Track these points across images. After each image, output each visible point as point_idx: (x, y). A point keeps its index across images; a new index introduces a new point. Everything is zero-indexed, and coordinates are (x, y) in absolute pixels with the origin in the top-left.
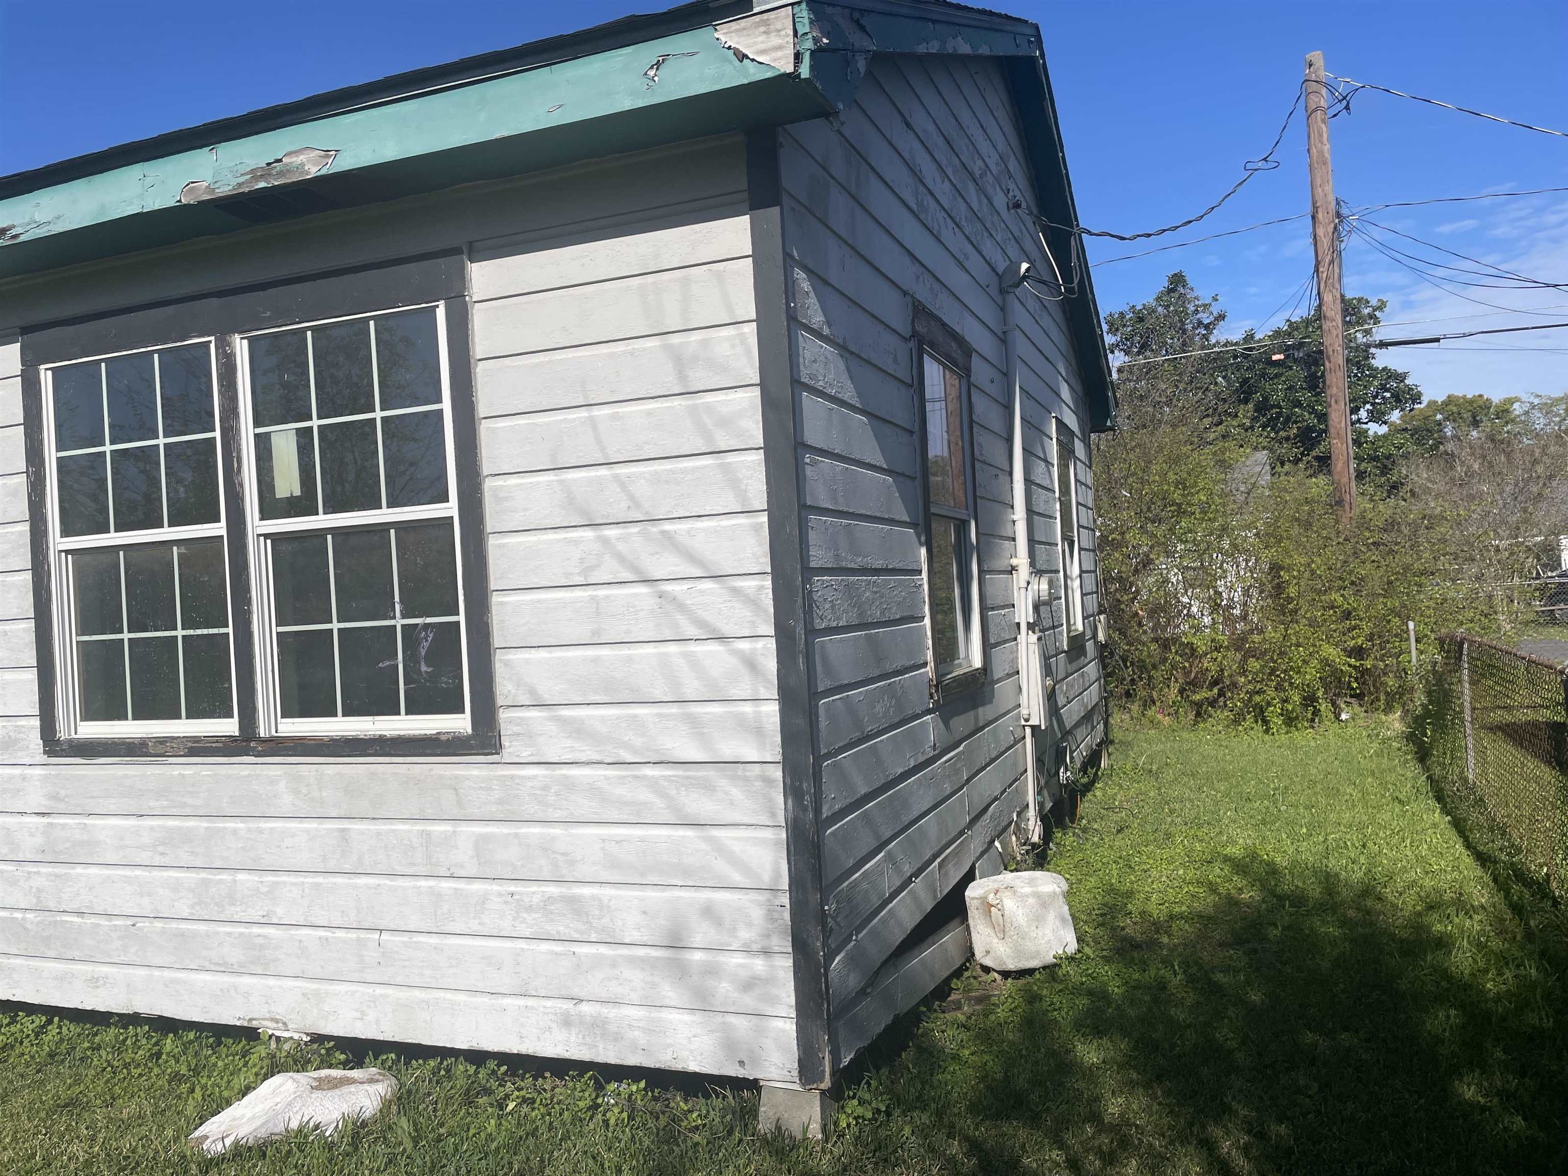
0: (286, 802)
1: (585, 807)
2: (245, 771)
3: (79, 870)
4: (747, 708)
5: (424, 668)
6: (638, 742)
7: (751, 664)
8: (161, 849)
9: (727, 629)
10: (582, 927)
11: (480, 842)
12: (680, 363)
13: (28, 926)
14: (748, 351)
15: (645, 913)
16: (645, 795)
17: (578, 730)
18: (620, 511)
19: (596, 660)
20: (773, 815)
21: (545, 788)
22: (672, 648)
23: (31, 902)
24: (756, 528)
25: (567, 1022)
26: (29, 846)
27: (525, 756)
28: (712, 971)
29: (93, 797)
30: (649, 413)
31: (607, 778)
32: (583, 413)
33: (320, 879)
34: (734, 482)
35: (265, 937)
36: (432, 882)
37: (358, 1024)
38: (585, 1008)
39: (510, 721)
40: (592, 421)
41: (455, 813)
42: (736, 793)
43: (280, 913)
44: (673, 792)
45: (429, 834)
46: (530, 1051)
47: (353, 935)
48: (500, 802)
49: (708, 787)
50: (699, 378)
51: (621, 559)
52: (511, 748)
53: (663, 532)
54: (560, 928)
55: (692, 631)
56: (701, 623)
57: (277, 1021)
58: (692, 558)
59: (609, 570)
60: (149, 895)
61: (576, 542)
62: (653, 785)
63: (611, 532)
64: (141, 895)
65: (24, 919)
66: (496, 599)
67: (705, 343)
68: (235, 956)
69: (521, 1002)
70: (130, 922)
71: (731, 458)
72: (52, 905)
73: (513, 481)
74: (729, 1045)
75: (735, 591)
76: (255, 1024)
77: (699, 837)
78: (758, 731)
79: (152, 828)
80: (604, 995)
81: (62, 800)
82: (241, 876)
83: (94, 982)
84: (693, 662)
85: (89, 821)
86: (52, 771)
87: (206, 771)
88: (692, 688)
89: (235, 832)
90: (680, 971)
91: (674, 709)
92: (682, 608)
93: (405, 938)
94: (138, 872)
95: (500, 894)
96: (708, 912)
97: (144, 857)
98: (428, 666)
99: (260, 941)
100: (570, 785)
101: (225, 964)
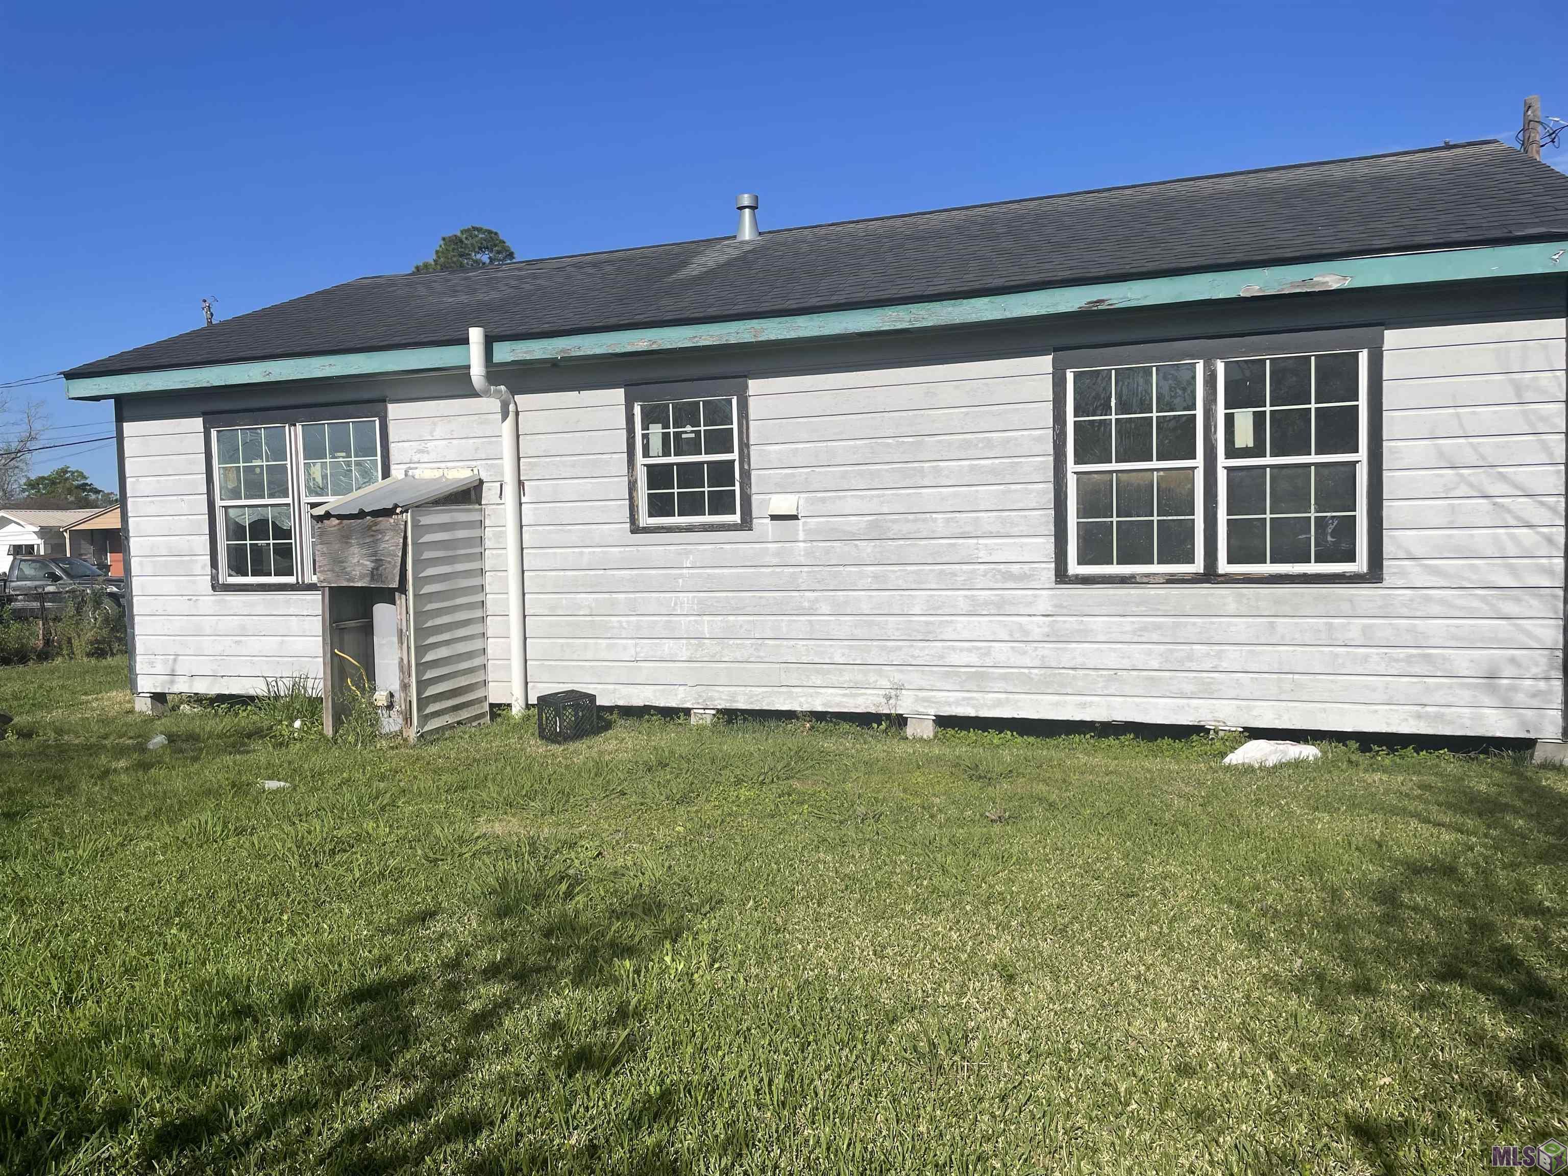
0: (1232, 607)
1: (1436, 610)
2: (1205, 591)
3: (1074, 645)
4: (1544, 561)
5: (1329, 539)
6: (1474, 577)
7: (1550, 540)
8: (1139, 633)
9: (1535, 522)
10: (1431, 668)
11: (1365, 629)
12: (1518, 388)
13: (1033, 676)
14: (1560, 385)
15: (1472, 661)
16: (1476, 604)
17: (1436, 571)
18: (1473, 460)
19: (1450, 536)
20: (1556, 613)
21: (1412, 600)
22: (1502, 531)
23: (1037, 663)
24: (1559, 471)
25: (1419, 717)
26: (1037, 633)
27: (1400, 583)
28: (1514, 689)
29: (1089, 606)
30: (1495, 412)
31: (1453, 595)
32: (1451, 410)
33: (1253, 648)
34: (1545, 447)
35: (1212, 678)
36: (1331, 649)
37: (1277, 721)
38: (1428, 709)
39: (1389, 566)
40: (1458, 415)
41: (1350, 613)
42: (1535, 602)
43: (1225, 665)
44: (1494, 602)
45: (1331, 624)
46: (1394, 731)
47: (1275, 676)
48: (1380, 607)
49: (1518, 600)
50: (1529, 396)
51: (1471, 485)
52: (1388, 579)
53: (1499, 473)
54: (1417, 670)
55: (1513, 522)
56: (1517, 518)
57: (1219, 721)
58: (1516, 486)
59: (1463, 490)
60: (1129, 658)
61: (1442, 476)
62: (1483, 599)
63: (1465, 471)
64: (1123, 658)
65: (1030, 673)
66: (1385, 504)
67: (1535, 379)
68: (1189, 688)
69: (1387, 707)
70: (1112, 672)
71: (1544, 437)
72: (1054, 664)
73: (1400, 443)
74: (1523, 723)
75: (1542, 504)
76: (1202, 723)
77: (1510, 624)
78: (1550, 572)
79: (1133, 622)
80: (1443, 702)
81: (1065, 607)
82: (1195, 647)
83: (1083, 705)
84: (1513, 537)
85: (1085, 619)
86: (1058, 592)
87: (1174, 592)
88: (1512, 550)
89: (1194, 624)
90: (1493, 690)
91: (1499, 561)
92: (1509, 511)
93: (1311, 677)
94: (1119, 646)
95: (1377, 654)
96: (1513, 660)
97: (1127, 638)
98: (1332, 537)
99: (1208, 680)
100: (1428, 599)
101: (1182, 693)
